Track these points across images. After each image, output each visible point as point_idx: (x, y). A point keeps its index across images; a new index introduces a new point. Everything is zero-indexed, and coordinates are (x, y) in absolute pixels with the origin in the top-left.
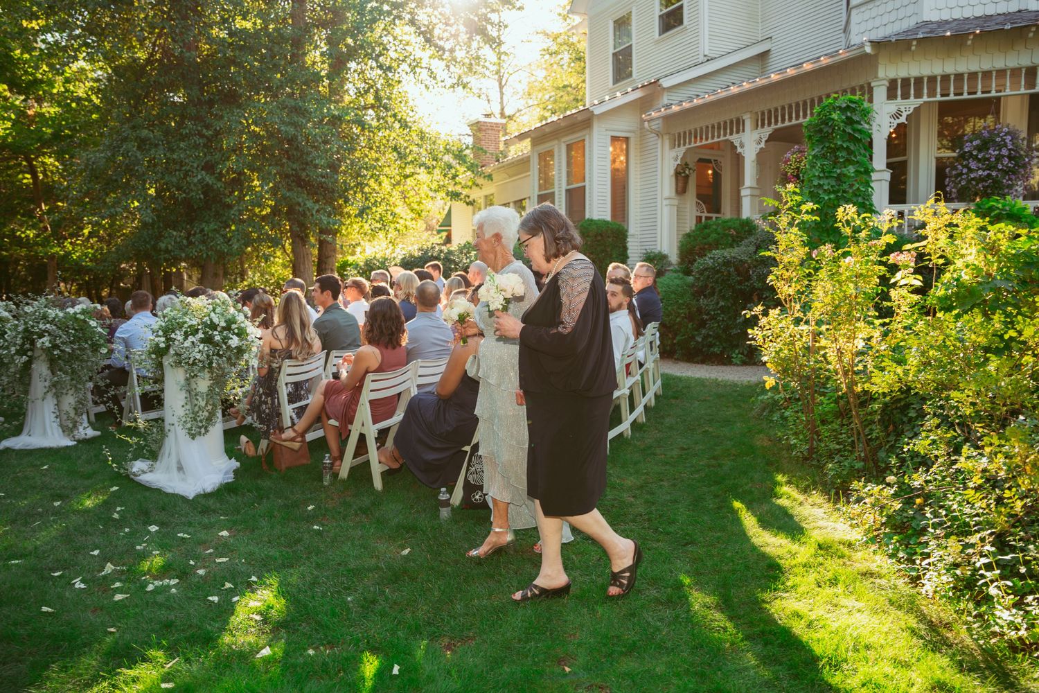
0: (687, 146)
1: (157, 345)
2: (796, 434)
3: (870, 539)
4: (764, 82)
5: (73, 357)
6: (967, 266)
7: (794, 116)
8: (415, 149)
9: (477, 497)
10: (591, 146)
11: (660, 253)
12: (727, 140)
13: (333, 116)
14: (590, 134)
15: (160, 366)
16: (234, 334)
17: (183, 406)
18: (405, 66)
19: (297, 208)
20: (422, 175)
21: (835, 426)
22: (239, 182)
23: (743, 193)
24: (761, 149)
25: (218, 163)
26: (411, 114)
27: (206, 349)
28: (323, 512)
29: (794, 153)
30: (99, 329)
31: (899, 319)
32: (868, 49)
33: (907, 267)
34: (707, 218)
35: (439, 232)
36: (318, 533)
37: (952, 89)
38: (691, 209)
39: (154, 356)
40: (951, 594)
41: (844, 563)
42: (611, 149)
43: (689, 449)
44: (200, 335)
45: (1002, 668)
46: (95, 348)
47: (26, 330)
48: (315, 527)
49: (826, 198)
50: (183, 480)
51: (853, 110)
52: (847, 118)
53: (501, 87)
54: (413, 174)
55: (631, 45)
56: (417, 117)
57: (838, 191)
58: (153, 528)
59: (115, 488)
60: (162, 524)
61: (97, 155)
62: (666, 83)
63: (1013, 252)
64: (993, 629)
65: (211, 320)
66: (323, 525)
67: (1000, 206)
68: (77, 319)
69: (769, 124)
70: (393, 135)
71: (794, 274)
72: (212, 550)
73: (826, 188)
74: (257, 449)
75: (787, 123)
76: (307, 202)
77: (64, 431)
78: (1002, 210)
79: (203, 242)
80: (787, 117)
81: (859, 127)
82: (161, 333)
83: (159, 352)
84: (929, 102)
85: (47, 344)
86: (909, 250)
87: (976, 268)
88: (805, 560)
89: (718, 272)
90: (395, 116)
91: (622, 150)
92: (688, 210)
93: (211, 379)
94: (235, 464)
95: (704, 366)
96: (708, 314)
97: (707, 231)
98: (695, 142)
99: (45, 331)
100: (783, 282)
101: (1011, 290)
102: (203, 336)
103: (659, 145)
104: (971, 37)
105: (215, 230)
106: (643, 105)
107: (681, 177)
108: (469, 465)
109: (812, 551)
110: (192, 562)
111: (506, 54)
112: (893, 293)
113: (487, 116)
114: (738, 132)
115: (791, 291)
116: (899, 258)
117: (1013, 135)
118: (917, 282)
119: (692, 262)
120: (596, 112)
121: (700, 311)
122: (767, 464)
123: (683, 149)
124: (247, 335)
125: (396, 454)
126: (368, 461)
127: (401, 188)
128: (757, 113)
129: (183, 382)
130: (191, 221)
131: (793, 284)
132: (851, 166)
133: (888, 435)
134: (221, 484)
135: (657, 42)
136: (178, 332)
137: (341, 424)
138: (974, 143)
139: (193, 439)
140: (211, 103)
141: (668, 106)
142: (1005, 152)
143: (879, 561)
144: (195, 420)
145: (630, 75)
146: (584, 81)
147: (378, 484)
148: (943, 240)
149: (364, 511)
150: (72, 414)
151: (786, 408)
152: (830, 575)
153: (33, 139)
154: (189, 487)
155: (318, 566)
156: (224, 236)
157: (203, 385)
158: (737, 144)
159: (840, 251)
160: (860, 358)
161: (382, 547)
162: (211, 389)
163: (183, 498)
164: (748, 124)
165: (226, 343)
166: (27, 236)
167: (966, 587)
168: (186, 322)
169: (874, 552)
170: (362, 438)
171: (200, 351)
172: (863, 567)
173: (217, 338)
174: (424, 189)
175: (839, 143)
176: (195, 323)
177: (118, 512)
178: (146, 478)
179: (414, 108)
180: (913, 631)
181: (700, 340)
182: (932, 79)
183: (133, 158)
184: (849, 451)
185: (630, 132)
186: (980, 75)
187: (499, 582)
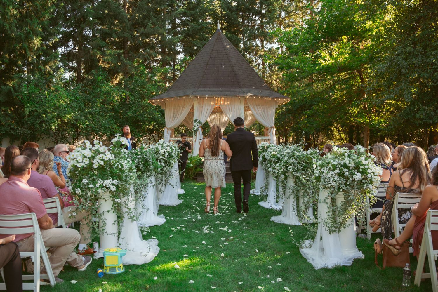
17: (327, 213)
44: (337, 171)
50: (320, 256)
60: (285, 279)
77: (298, 217)
85: (291, 170)
94: (360, 255)
102: (339, 172)
139: (331, 234)
168: (331, 163)
171: (335, 181)
173: (347, 174)
176: (336, 163)
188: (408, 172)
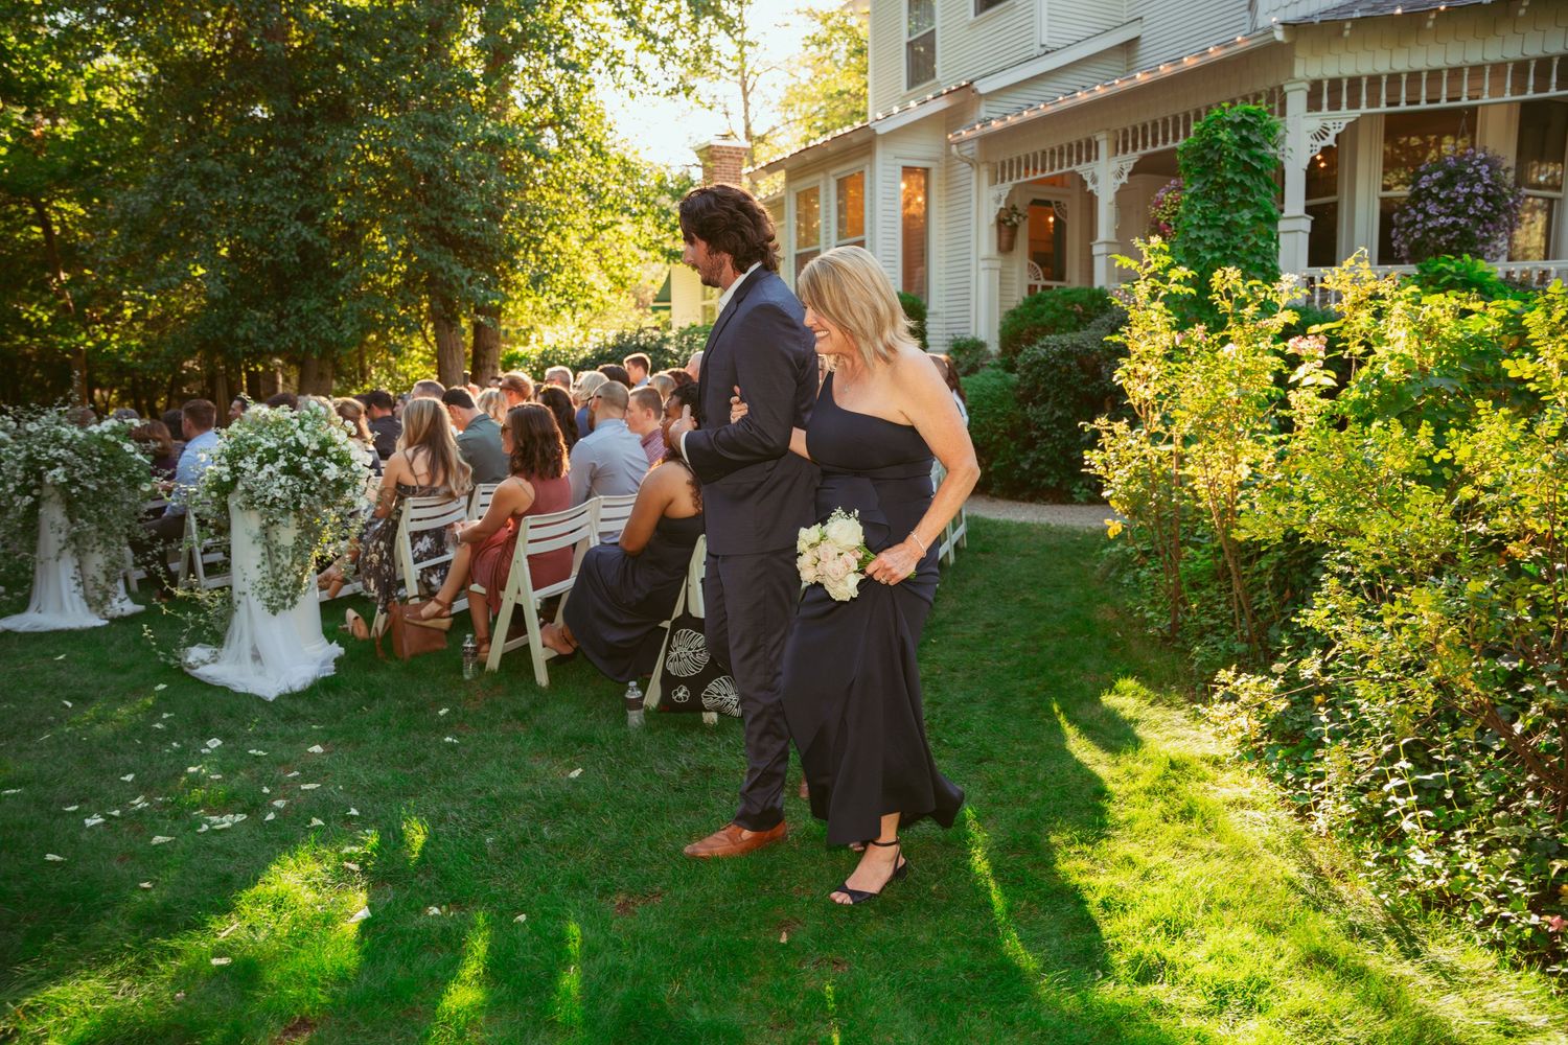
0: (1015, 181)
1: (219, 478)
2: (1153, 603)
3: (1247, 754)
4: (1127, 85)
5: (100, 497)
6: (1392, 357)
7: (1170, 135)
8: (613, 186)
9: (681, 695)
10: (872, 182)
11: (974, 339)
12: (1073, 172)
13: (491, 138)
14: (872, 164)
15: (225, 507)
16: (331, 460)
17: (258, 567)
18: (598, 63)
19: (439, 275)
20: (626, 227)
21: (1212, 592)
22: (351, 237)
23: (1097, 250)
24: (1123, 185)
25: (321, 209)
26: (609, 135)
27: (290, 482)
28: (460, 717)
29: (1169, 191)
30: (139, 456)
31: (1302, 434)
32: (1279, 35)
33: (1312, 358)
34: (1044, 288)
35: (655, 310)
36: (452, 747)
37: (1404, 95)
38: (1022, 276)
39: (214, 494)
40: (1351, 830)
41: (1206, 789)
42: (903, 186)
43: (998, 624)
44: (282, 463)
45: (1408, 931)
46: (133, 483)
47: (29, 458)
48: (448, 739)
49: (1209, 257)
50: (260, 673)
51: (1251, 127)
52: (1242, 138)
53: (745, 94)
54: (613, 223)
55: (933, 31)
56: (617, 139)
57: (1227, 247)
58: (214, 743)
59: (162, 687)
60: (226, 737)
61: (137, 199)
62: (984, 87)
63: (1460, 336)
64: (1403, 878)
65: (297, 441)
66: (458, 737)
67: (1453, 268)
68: (104, 442)
69: (1135, 148)
70: (583, 165)
71: (1154, 369)
72: (296, 773)
73: (1208, 242)
74: (369, 628)
75: (1160, 147)
76: (454, 267)
77: (90, 606)
78: (1457, 274)
79: (301, 327)
80: (1160, 138)
81: (1260, 152)
82: (224, 460)
83: (223, 488)
84: (1371, 115)
85: (62, 479)
86: (1317, 335)
87: (1405, 360)
88: (1149, 784)
89: (1054, 366)
90: (582, 138)
91: (919, 188)
92: (1016, 276)
93: (300, 527)
94: (337, 650)
95: (1033, 505)
96: (1039, 429)
97: (1039, 306)
98: (1026, 175)
99: (58, 459)
100: (1136, 381)
101: (1452, 391)
102: (285, 464)
103: (974, 180)
104: (1433, 16)
105: (318, 309)
106: (951, 119)
107: (1006, 228)
108: (669, 648)
109: (1160, 771)
110: (266, 790)
111: (751, 44)
112: (1293, 396)
113: (725, 137)
114: (1088, 160)
115: (1149, 394)
116: (1302, 345)
117: (1493, 163)
118: (1328, 380)
119: (1017, 352)
120: (881, 130)
121: (1027, 424)
122: (1109, 646)
123: (1008, 186)
124: (352, 462)
125: (568, 634)
126: (527, 647)
127: (596, 245)
128: (1116, 131)
129: (257, 531)
130: (282, 298)
131: (1152, 384)
132: (1245, 211)
133: (1285, 604)
134: (315, 680)
135: (972, 26)
136: (248, 459)
137: (489, 591)
138: (1434, 176)
139: (274, 613)
140: (309, 119)
141: (986, 122)
142: (1478, 189)
143: (1255, 785)
144: (277, 586)
145: (933, 75)
146: (866, 85)
147: (542, 677)
148: (1364, 318)
149: (520, 716)
150: (102, 580)
151: (1142, 566)
152: (1182, 805)
153: (41, 173)
154: (269, 686)
155: (448, 793)
156: (331, 318)
157: (287, 535)
158: (1087, 178)
159: (1215, 336)
160: (1243, 493)
161: (541, 767)
162: (298, 542)
163: (260, 700)
164: (1104, 148)
165: (319, 475)
166: (40, 320)
167: (1374, 821)
168: (260, 444)
169: (1250, 773)
170: (518, 610)
171: (281, 487)
172: (1232, 794)
173: (307, 467)
174: (629, 248)
175: (1229, 176)
176: (273, 445)
177: (163, 721)
178: (208, 672)
179: (614, 127)
180: (1290, 883)
181: (1027, 467)
182: (1374, 80)
183: (192, 203)
184: (1227, 627)
185: (930, 160)
186: (1445, 74)
187: (705, 815)
188: (422, 454)
